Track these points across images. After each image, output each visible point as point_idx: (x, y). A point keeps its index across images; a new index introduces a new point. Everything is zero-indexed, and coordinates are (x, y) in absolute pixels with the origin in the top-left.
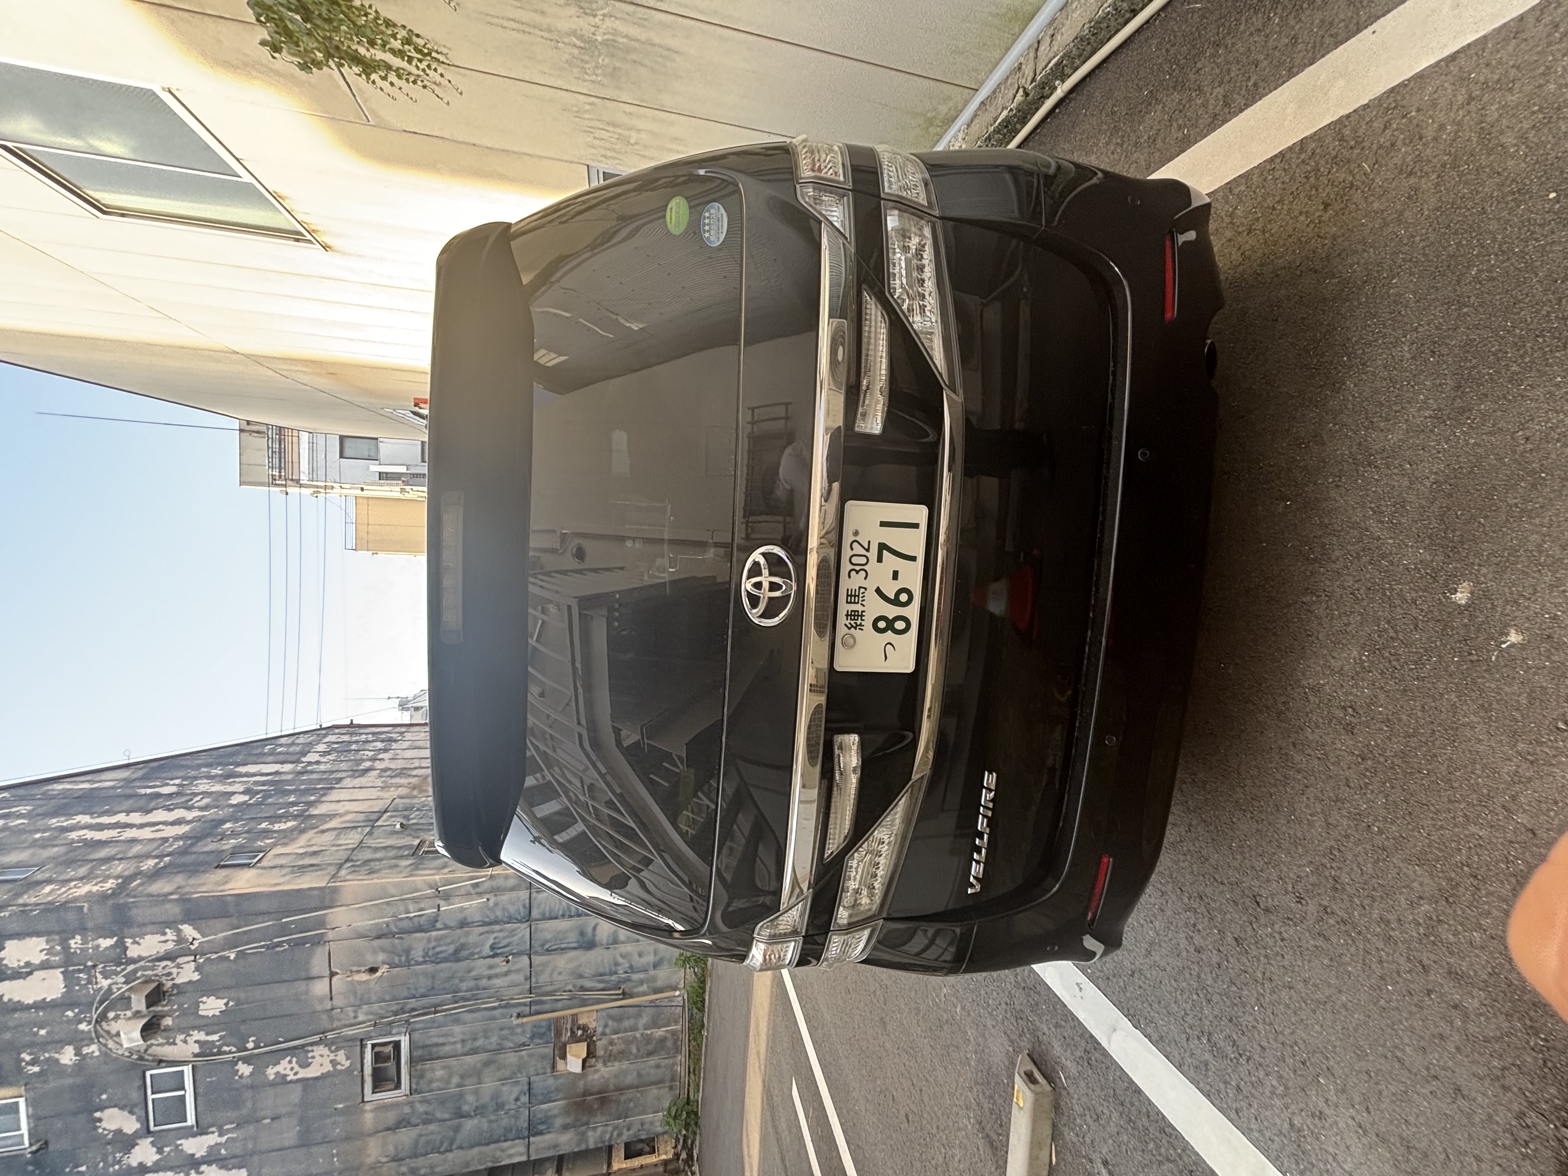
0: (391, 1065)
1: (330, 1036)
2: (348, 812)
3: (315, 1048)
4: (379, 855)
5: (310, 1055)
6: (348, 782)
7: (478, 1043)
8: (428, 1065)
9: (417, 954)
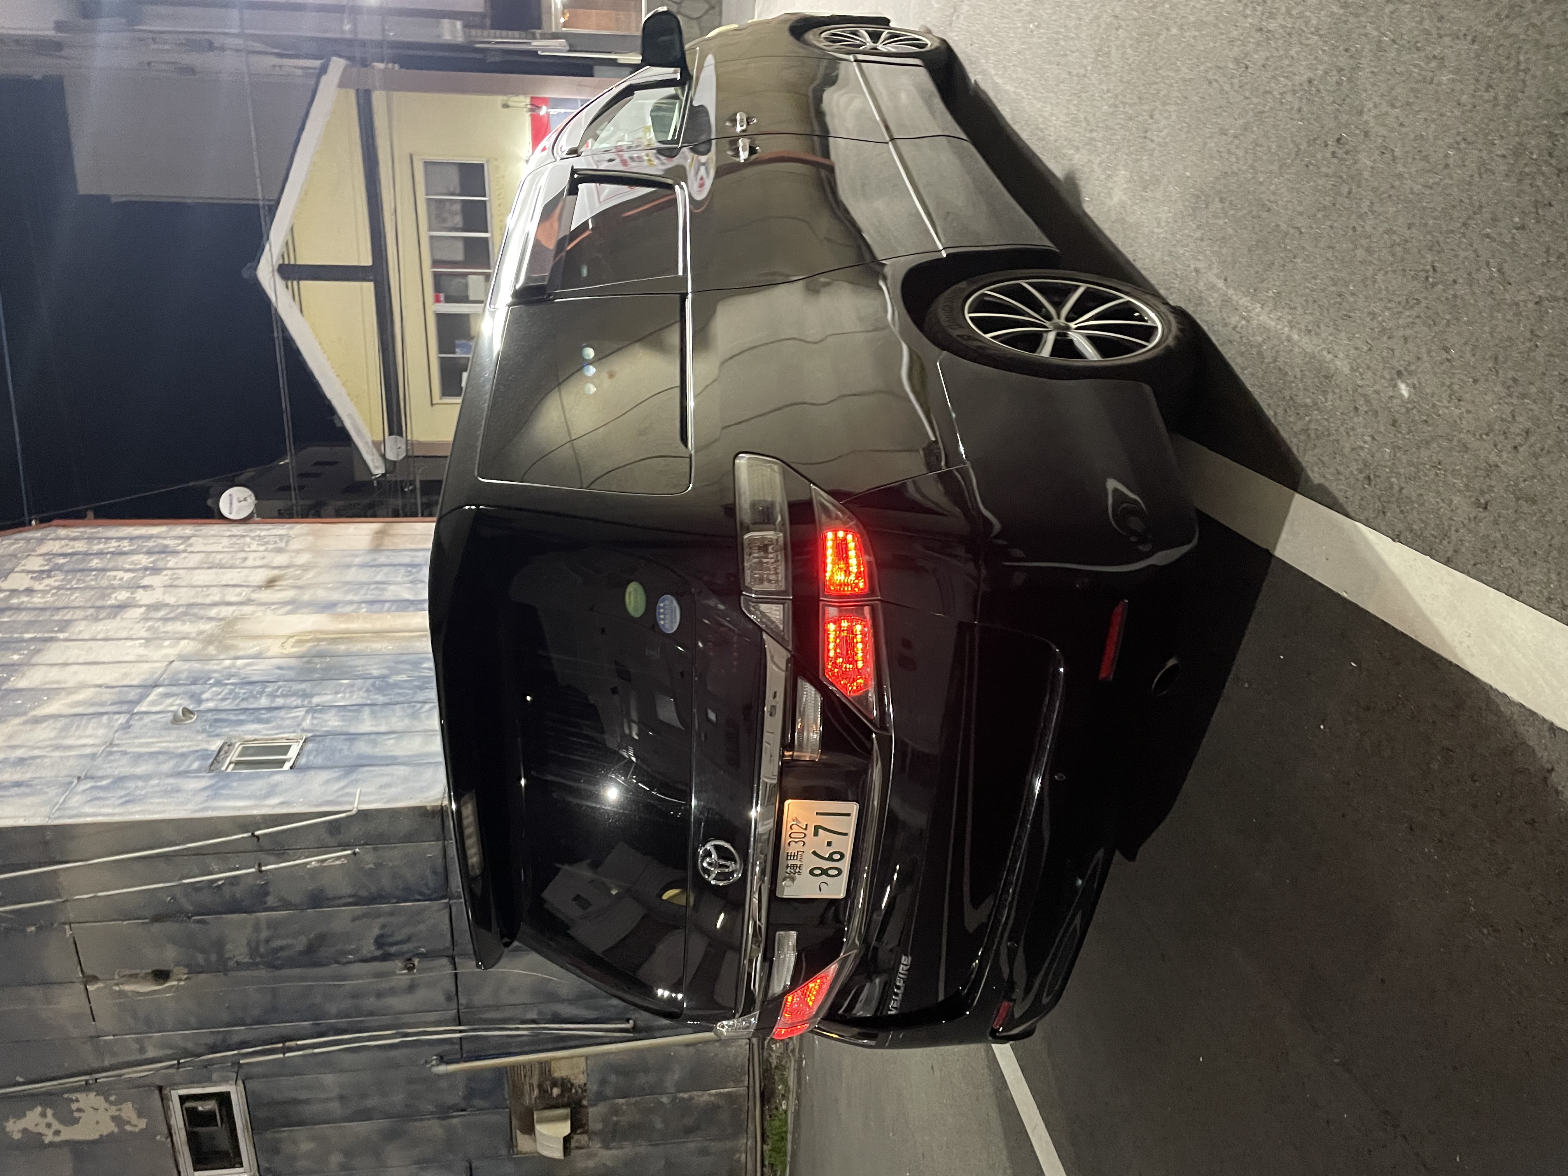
0: (219, 1130)
1: (103, 1078)
2: (83, 686)
3: (81, 1096)
4: (142, 769)
5: (74, 1106)
6: (82, 629)
7: (372, 1102)
8: (285, 1133)
9: (238, 950)
